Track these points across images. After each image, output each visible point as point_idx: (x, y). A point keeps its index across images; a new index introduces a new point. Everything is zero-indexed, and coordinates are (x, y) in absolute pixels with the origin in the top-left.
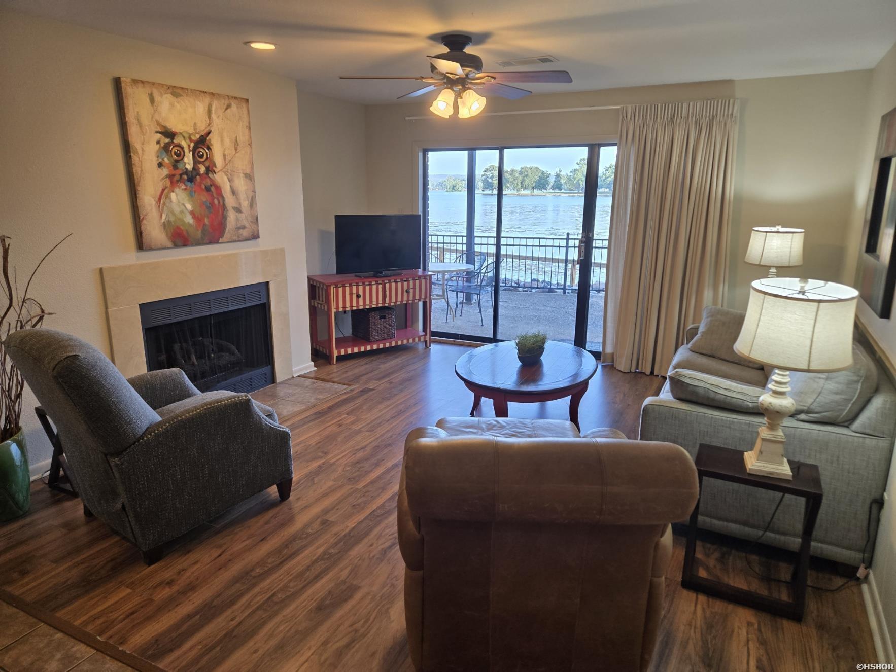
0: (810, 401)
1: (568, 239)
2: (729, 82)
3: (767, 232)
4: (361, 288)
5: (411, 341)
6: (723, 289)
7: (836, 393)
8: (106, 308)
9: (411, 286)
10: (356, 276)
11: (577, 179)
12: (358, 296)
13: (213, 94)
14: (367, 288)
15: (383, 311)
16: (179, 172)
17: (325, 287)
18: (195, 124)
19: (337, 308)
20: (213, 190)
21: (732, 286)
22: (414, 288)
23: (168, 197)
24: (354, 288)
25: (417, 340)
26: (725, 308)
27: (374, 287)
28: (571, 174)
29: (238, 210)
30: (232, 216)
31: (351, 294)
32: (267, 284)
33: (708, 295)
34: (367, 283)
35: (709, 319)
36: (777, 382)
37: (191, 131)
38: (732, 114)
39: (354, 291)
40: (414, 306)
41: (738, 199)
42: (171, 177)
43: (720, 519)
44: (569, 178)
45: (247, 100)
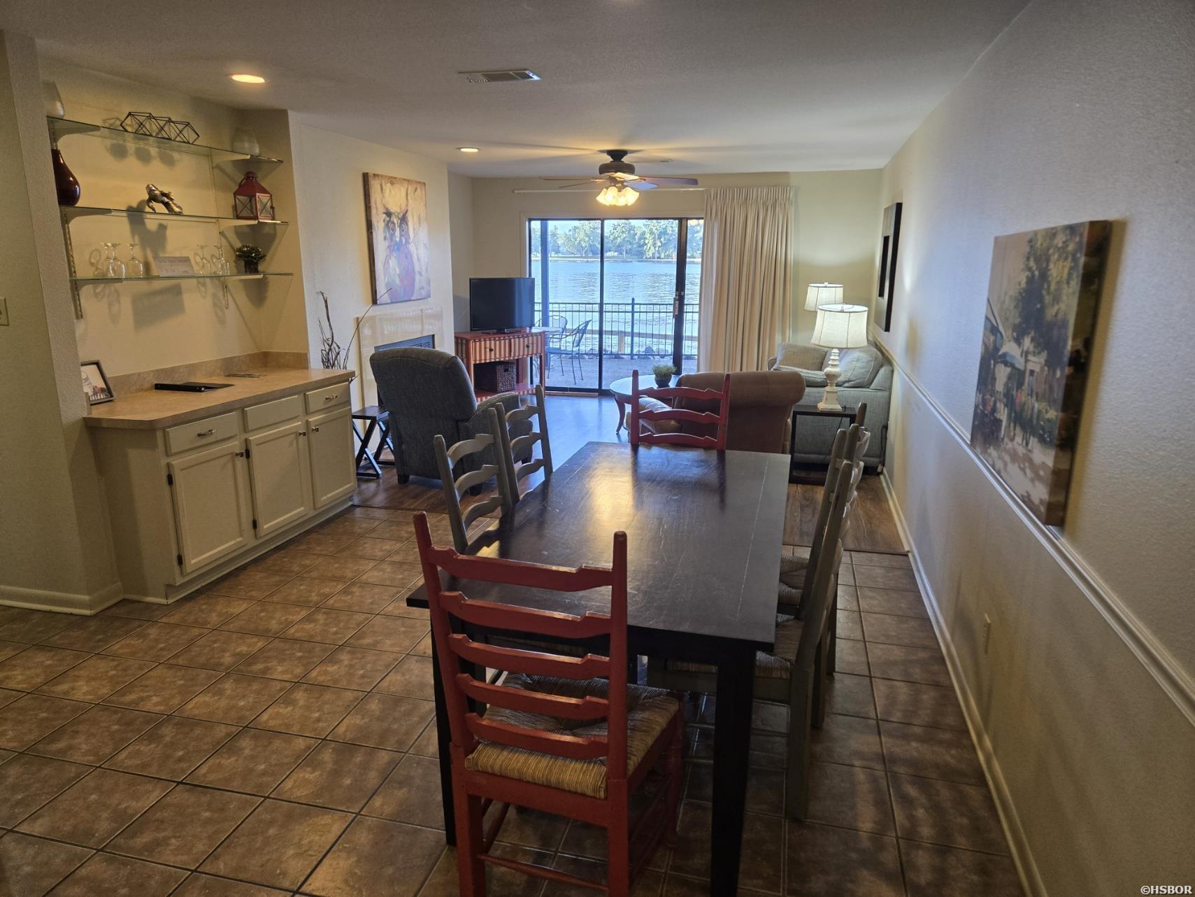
0: (849, 375)
1: (633, 304)
2: (786, 173)
3: (819, 287)
4: (493, 342)
5: (521, 393)
6: (789, 333)
7: (862, 368)
8: (360, 349)
9: (530, 342)
10: (483, 333)
11: (578, 239)
12: (491, 350)
13: (408, 181)
14: (498, 342)
15: (506, 365)
16: (393, 243)
17: (464, 342)
18: (400, 205)
19: (475, 360)
20: (408, 256)
21: (795, 330)
22: (533, 344)
23: (388, 263)
24: (488, 342)
25: (526, 393)
26: (791, 342)
27: (503, 342)
28: (571, 233)
29: (421, 275)
30: (417, 277)
31: (485, 348)
32: (433, 336)
33: (778, 338)
34: (497, 339)
35: (784, 351)
36: (833, 360)
37: (399, 211)
38: (789, 198)
39: (488, 346)
40: (524, 360)
41: (796, 263)
42: (389, 247)
43: (805, 453)
44: (568, 238)
45: (425, 184)
